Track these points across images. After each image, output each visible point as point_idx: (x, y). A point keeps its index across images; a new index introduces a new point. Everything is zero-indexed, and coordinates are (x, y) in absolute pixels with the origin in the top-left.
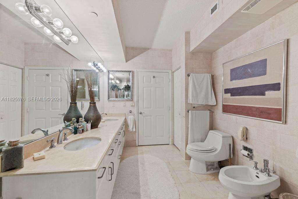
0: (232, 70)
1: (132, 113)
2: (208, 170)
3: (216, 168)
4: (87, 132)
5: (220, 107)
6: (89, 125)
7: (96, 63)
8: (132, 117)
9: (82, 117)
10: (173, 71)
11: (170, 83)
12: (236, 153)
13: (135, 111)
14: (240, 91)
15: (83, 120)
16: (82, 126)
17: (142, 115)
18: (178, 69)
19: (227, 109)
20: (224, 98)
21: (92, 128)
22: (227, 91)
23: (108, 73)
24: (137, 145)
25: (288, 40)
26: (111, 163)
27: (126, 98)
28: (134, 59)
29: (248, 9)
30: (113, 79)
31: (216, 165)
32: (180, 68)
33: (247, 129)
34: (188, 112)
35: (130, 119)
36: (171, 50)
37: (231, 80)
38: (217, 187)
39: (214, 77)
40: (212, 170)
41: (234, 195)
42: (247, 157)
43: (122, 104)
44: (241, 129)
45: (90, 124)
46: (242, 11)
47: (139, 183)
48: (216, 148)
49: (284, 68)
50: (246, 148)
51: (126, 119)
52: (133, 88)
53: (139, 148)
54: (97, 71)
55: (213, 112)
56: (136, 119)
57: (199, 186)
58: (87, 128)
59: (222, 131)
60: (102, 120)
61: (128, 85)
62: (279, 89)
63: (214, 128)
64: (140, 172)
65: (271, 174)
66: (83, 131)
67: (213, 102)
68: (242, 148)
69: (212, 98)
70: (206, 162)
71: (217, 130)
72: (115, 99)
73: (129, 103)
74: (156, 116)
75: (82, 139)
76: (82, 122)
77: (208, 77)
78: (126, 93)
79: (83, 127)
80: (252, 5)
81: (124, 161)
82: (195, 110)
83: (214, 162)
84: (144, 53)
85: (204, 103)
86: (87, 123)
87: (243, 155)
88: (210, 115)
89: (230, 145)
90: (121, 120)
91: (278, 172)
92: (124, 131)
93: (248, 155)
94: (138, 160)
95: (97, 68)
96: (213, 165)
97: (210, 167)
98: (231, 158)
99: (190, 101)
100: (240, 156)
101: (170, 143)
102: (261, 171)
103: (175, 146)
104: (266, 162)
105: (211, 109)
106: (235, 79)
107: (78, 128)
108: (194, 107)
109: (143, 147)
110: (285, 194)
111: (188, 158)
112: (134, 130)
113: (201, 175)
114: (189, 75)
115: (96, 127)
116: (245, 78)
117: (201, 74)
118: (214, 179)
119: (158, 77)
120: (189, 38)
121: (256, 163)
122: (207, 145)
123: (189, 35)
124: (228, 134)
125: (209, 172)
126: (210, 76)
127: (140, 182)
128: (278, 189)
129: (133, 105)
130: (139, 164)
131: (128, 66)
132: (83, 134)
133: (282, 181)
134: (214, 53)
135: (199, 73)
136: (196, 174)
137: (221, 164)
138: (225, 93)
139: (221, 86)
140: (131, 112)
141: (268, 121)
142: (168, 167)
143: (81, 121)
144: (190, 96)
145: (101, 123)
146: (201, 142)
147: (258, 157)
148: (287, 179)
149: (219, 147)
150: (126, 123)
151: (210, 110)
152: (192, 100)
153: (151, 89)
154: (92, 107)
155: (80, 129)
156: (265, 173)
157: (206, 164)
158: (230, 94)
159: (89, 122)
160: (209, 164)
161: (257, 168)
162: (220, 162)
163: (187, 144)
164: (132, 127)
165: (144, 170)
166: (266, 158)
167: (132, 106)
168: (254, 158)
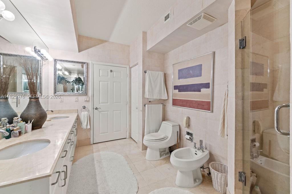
0: (180, 71)
1: (86, 108)
2: (161, 156)
3: (167, 153)
4: (26, 134)
5: (171, 101)
6: (29, 126)
7: (38, 48)
8: (86, 113)
9: (17, 116)
10: (130, 67)
11: (128, 78)
12: (182, 138)
13: (89, 106)
14: (185, 88)
15: (20, 119)
16: (18, 127)
17: (98, 110)
18: (135, 65)
19: (175, 103)
20: (174, 94)
21: (33, 128)
22: (176, 87)
23: (55, 62)
24: (92, 143)
25: (214, 52)
26: (64, 166)
27: (76, 92)
28: (89, 49)
29: (191, 24)
30: (61, 70)
31: (167, 150)
32: (137, 64)
33: (189, 118)
34: (145, 106)
35: (84, 115)
36: (129, 46)
37: (179, 79)
38: (169, 169)
39: (166, 75)
40: (164, 155)
41: (181, 172)
42: (189, 140)
43: (74, 98)
44: (186, 119)
45: (31, 124)
46: (187, 25)
47: (96, 182)
48: (167, 136)
49: (212, 72)
50: (188, 133)
51: (78, 116)
52: (87, 82)
53: (94, 146)
54: (39, 58)
55: (165, 106)
56: (90, 115)
57: (155, 171)
58: (26, 130)
59: (172, 121)
60: (47, 119)
61: (79, 78)
62: (209, 87)
63: (165, 119)
64: (96, 171)
65: (204, 150)
66: (20, 133)
67: (165, 97)
68: (186, 133)
69: (164, 93)
70: (160, 149)
71: (168, 120)
72: (62, 93)
73: (82, 98)
74: (113, 111)
75: (20, 143)
76: (18, 122)
77: (161, 74)
78: (76, 87)
79: (20, 128)
80: (194, 22)
81: (77, 163)
82: (151, 104)
83: (165, 148)
84: (101, 45)
85: (158, 98)
86: (26, 123)
87: (187, 139)
88: (163, 108)
89: (178, 132)
90: (73, 118)
91: (208, 148)
92: (77, 129)
93: (190, 138)
94: (93, 159)
95: (39, 55)
96: (165, 151)
97: (162, 153)
98: (178, 142)
99: (147, 96)
100: (185, 139)
101: (128, 137)
102: (198, 149)
103: (132, 139)
104: (201, 142)
105: (163, 102)
106: (182, 78)
107: (13, 130)
108: (150, 101)
109: (99, 144)
110: (212, 163)
111: (145, 148)
112: (89, 127)
113: (155, 161)
114: (145, 72)
115: (39, 127)
116: (188, 78)
117: (156, 71)
118: (166, 163)
119: (115, 72)
120: (146, 37)
121: (195, 144)
122: (161, 134)
123: (146, 34)
124: (176, 124)
125: (162, 158)
126: (163, 74)
127: (97, 180)
128: (208, 161)
129: (88, 100)
130: (95, 162)
131: (82, 57)
132: (20, 137)
133: (211, 154)
134: (166, 54)
135: (154, 71)
136: (151, 162)
137: (171, 149)
138: (175, 89)
139: (172, 83)
140: (84, 108)
141: (202, 111)
142: (126, 160)
143: (16, 122)
144: (147, 91)
145: (46, 123)
146: (156, 132)
147: (196, 139)
148: (213, 153)
149: (170, 135)
150: (78, 120)
151: (162, 104)
152: (148, 95)
153: (108, 83)
154: (33, 104)
155: (15, 132)
156: (201, 150)
157: (160, 151)
158: (178, 90)
159: (29, 121)
160: (162, 150)
161: (196, 148)
162: (170, 148)
163: (143, 136)
164: (85, 124)
165: (101, 168)
166: (201, 139)
167: (86, 101)
168: (193, 140)
